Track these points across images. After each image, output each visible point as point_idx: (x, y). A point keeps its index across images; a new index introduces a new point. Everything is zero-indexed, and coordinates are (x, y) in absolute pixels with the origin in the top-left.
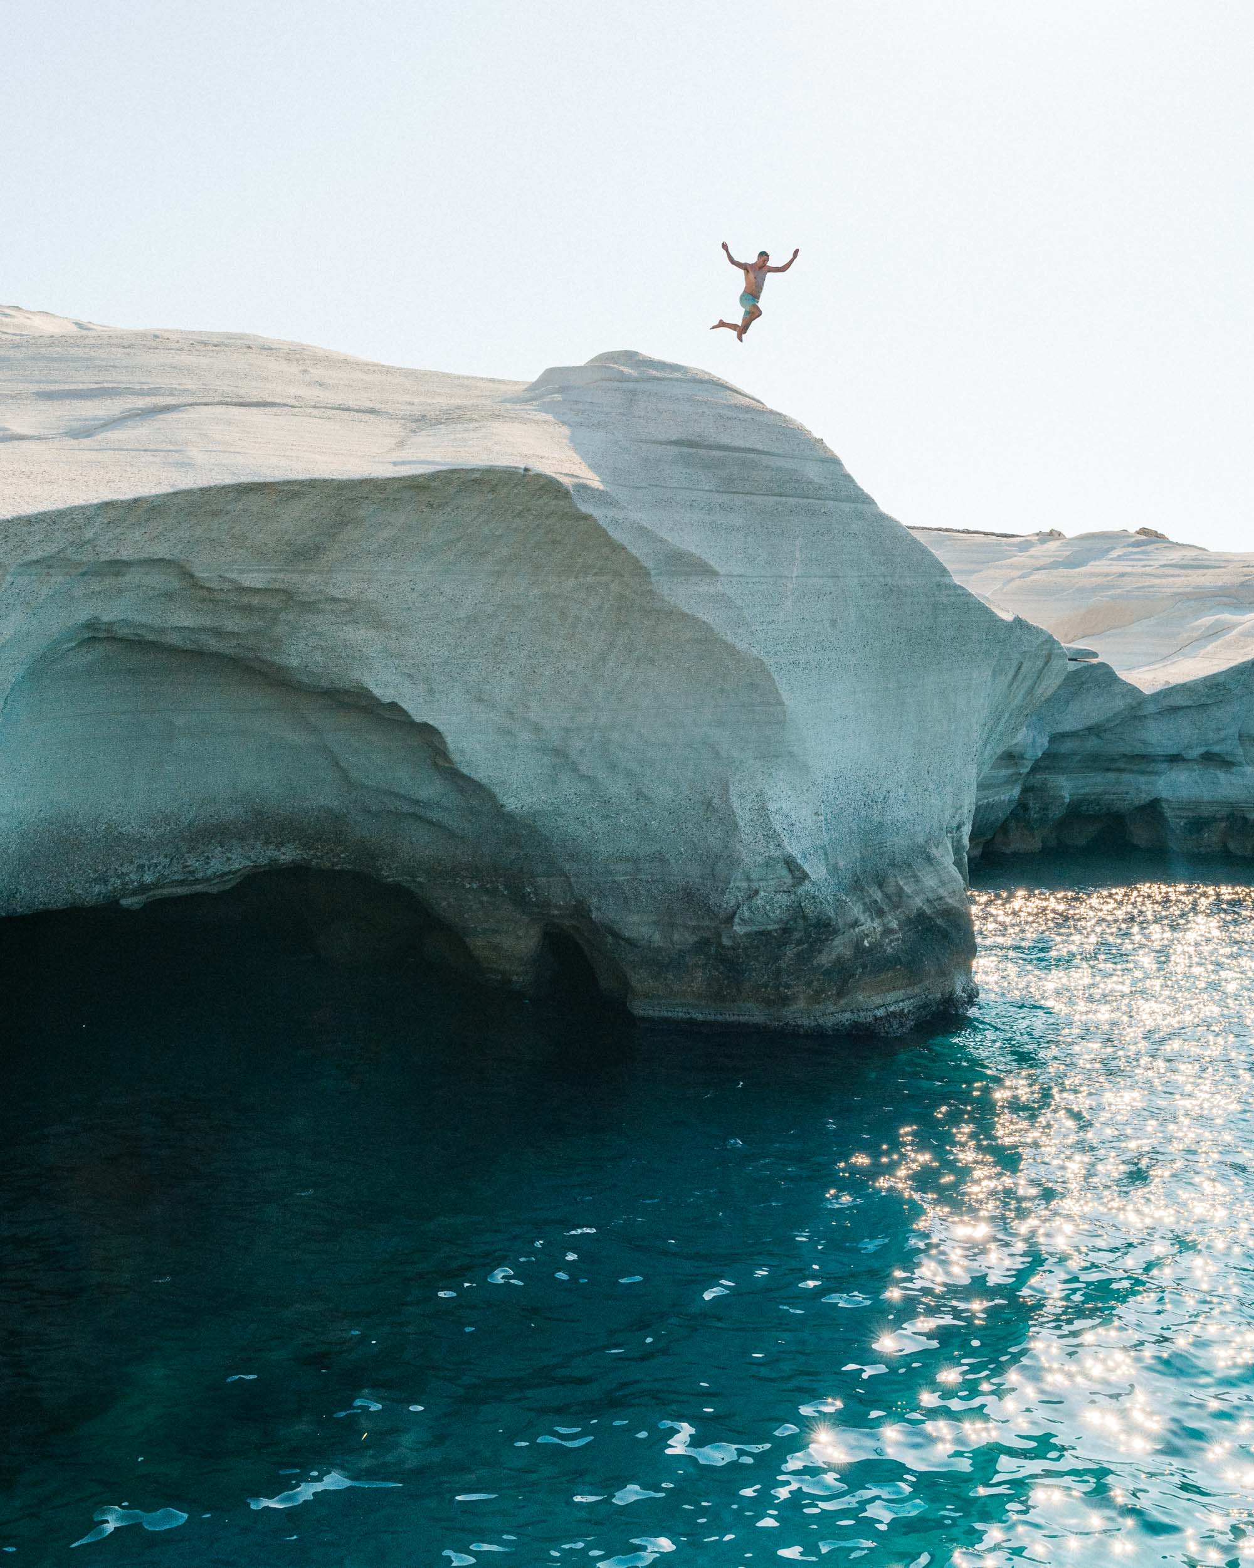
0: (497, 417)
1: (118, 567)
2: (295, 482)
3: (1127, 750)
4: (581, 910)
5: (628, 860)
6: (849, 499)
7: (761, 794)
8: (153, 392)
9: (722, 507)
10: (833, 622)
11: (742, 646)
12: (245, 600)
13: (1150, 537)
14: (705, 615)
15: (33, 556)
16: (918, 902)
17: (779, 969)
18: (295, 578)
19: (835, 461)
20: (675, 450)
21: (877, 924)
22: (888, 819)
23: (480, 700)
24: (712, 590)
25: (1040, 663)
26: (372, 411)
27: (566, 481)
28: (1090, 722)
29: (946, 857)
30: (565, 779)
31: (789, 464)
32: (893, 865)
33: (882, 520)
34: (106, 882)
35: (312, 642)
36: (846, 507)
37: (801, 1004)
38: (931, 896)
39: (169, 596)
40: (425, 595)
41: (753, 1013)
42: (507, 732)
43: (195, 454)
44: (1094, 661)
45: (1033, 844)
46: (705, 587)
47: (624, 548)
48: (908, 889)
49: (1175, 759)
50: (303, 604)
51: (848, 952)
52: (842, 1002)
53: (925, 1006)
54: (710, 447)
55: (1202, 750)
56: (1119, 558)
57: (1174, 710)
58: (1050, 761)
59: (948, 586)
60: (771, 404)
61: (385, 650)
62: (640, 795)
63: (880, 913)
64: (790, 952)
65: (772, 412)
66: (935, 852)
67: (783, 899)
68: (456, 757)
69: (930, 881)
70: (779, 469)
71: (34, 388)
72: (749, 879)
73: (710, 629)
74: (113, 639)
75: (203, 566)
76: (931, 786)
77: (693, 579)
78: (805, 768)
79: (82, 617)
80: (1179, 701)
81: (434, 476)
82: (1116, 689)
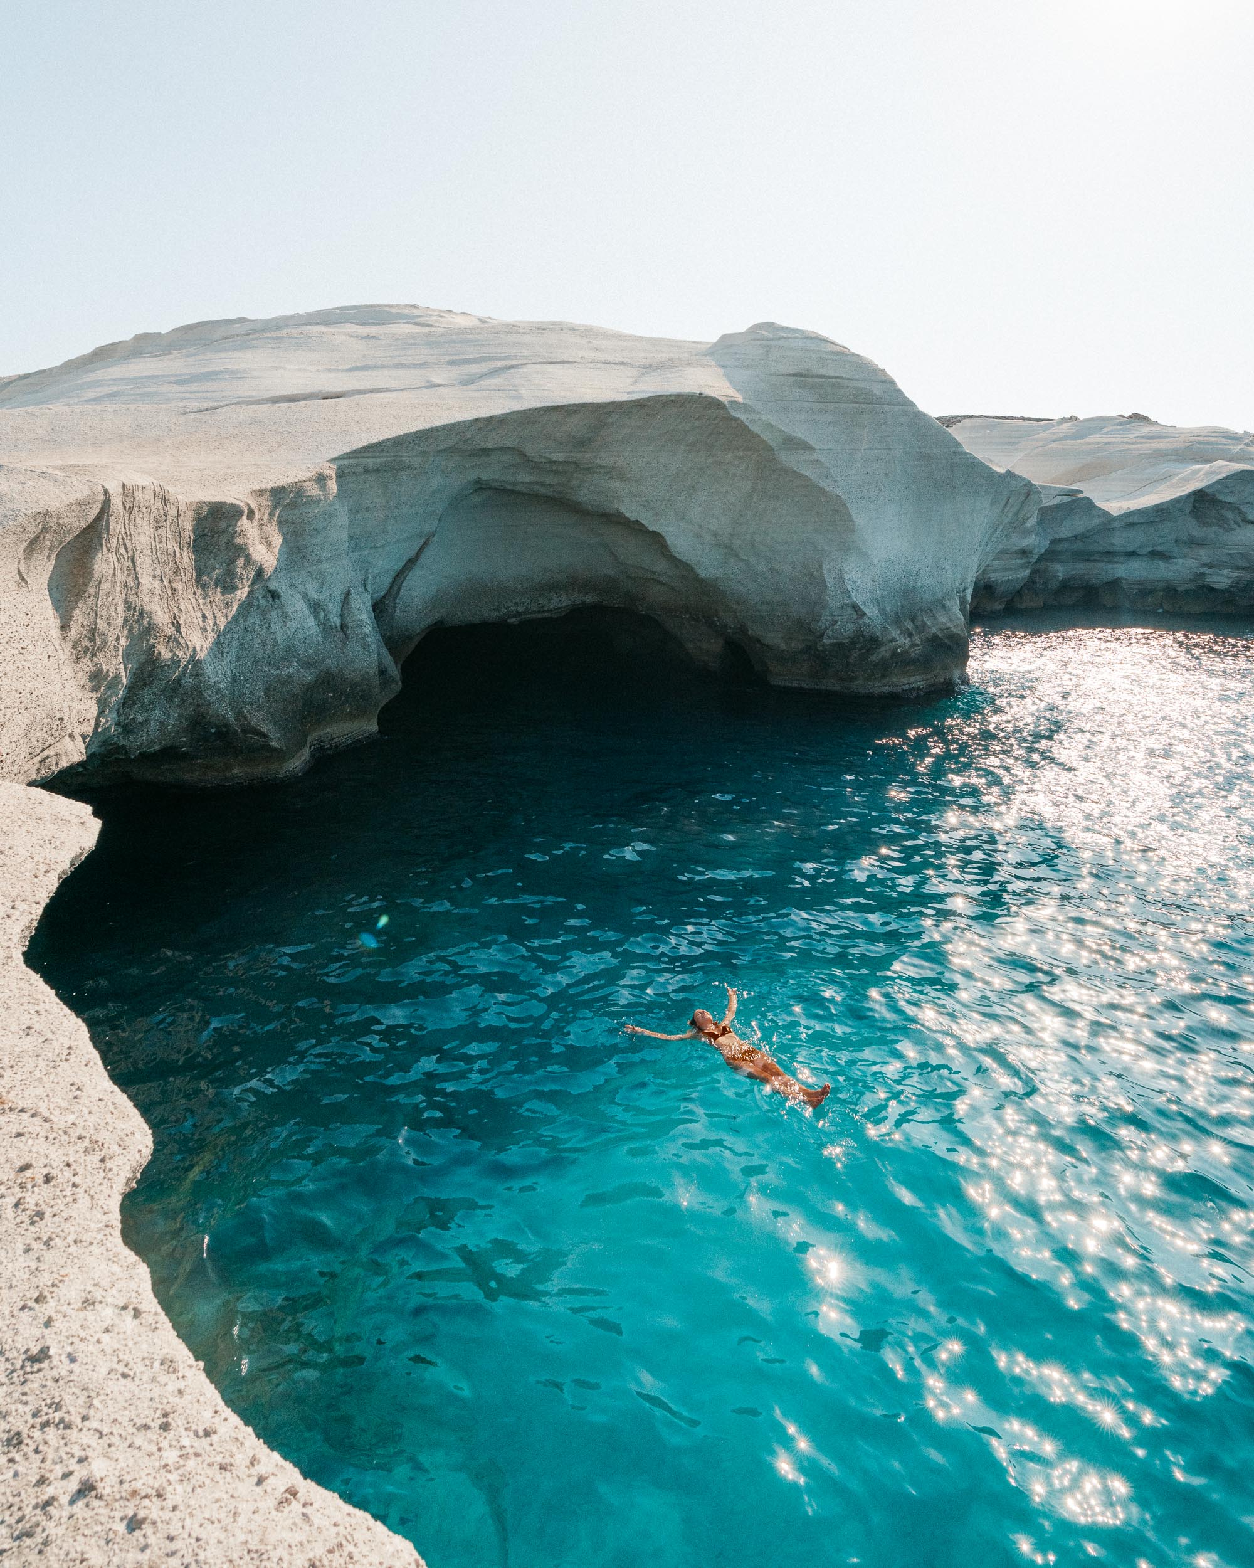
0: (689, 364)
1: (487, 452)
2: (574, 405)
3: (1101, 549)
4: (743, 629)
5: (768, 604)
6: (899, 404)
7: (840, 570)
8: (506, 358)
9: (820, 411)
10: (886, 475)
11: (829, 489)
12: (554, 468)
13: (1138, 418)
14: (808, 472)
15: (442, 447)
16: (934, 630)
17: (848, 664)
18: (579, 455)
19: (892, 382)
20: (792, 379)
21: (907, 642)
22: (919, 584)
23: (683, 519)
24: (811, 458)
25: (1022, 498)
26: (622, 363)
27: (724, 400)
28: (1077, 532)
29: (955, 606)
30: (732, 561)
31: (861, 385)
32: (921, 609)
33: (921, 416)
34: (499, 610)
35: (592, 488)
36: (896, 408)
37: (860, 682)
38: (942, 627)
39: (516, 466)
40: (649, 463)
41: (835, 686)
42: (699, 536)
43: (523, 392)
44: (1081, 496)
45: (1039, 602)
46: (807, 456)
47: (758, 436)
48: (929, 623)
49: (1132, 554)
50: (585, 469)
51: (888, 655)
52: (884, 681)
53: (933, 685)
54: (812, 377)
55: (1151, 549)
56: (1107, 433)
57: (1133, 525)
58: (1051, 555)
59: (961, 453)
60: (853, 350)
61: (630, 493)
62: (773, 570)
63: (910, 635)
64: (856, 654)
65: (853, 354)
66: (948, 603)
67: (851, 626)
68: (673, 550)
69: (942, 619)
70: (857, 388)
71: (448, 358)
72: (832, 615)
73: (809, 480)
74: (490, 488)
75: (530, 450)
76: (947, 567)
77: (801, 452)
78: (865, 555)
79: (472, 477)
80: (1135, 519)
81: (649, 399)
82: (1094, 513)
